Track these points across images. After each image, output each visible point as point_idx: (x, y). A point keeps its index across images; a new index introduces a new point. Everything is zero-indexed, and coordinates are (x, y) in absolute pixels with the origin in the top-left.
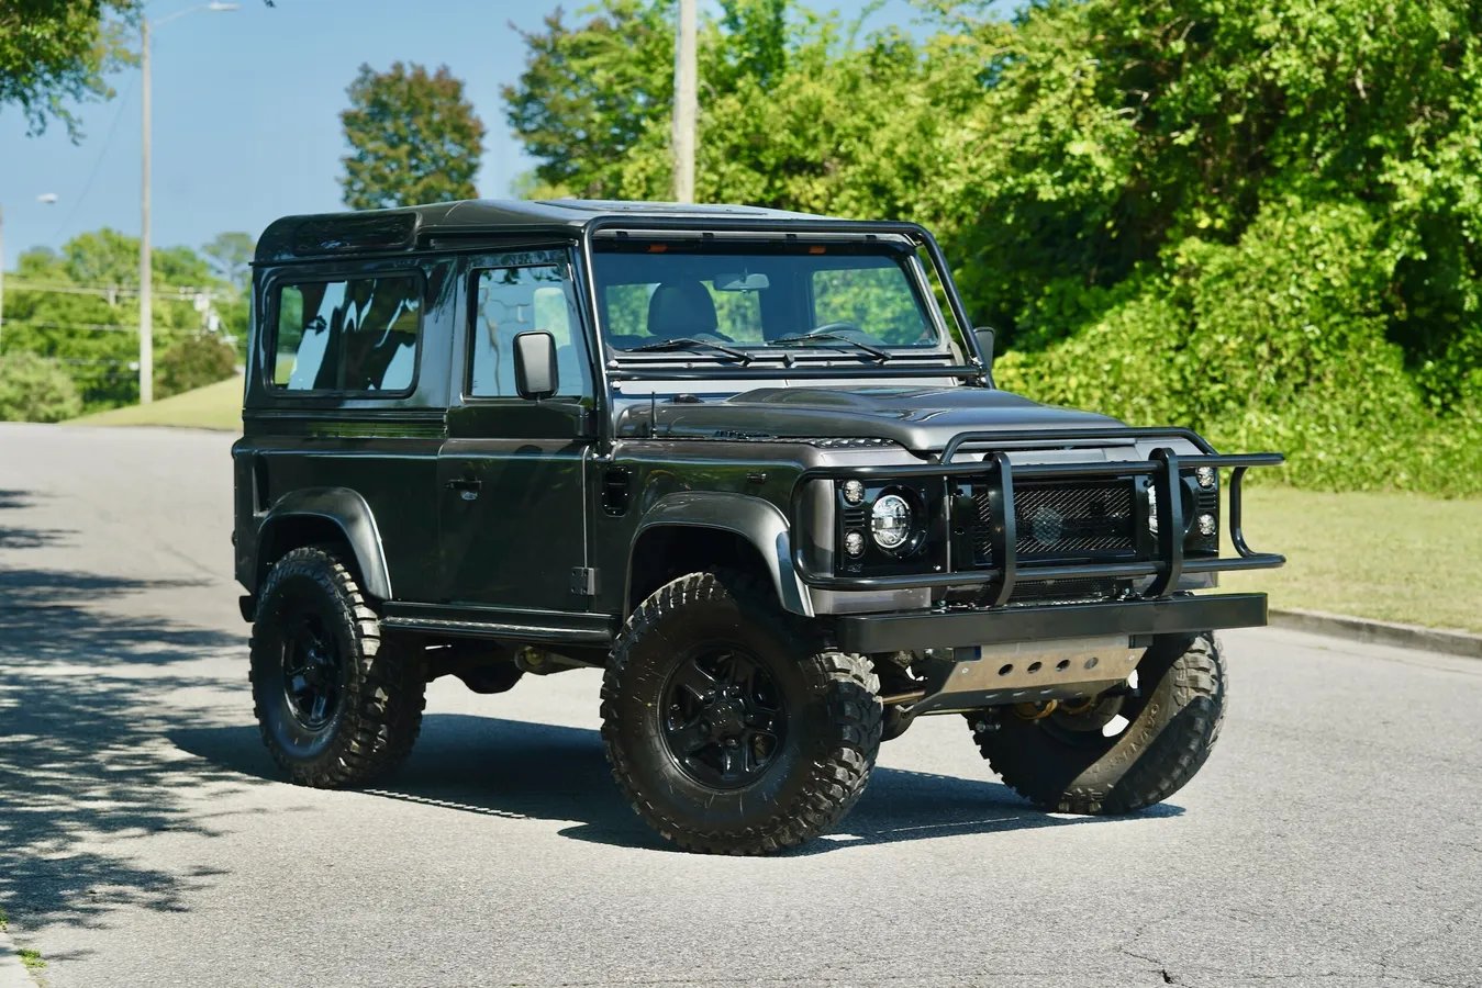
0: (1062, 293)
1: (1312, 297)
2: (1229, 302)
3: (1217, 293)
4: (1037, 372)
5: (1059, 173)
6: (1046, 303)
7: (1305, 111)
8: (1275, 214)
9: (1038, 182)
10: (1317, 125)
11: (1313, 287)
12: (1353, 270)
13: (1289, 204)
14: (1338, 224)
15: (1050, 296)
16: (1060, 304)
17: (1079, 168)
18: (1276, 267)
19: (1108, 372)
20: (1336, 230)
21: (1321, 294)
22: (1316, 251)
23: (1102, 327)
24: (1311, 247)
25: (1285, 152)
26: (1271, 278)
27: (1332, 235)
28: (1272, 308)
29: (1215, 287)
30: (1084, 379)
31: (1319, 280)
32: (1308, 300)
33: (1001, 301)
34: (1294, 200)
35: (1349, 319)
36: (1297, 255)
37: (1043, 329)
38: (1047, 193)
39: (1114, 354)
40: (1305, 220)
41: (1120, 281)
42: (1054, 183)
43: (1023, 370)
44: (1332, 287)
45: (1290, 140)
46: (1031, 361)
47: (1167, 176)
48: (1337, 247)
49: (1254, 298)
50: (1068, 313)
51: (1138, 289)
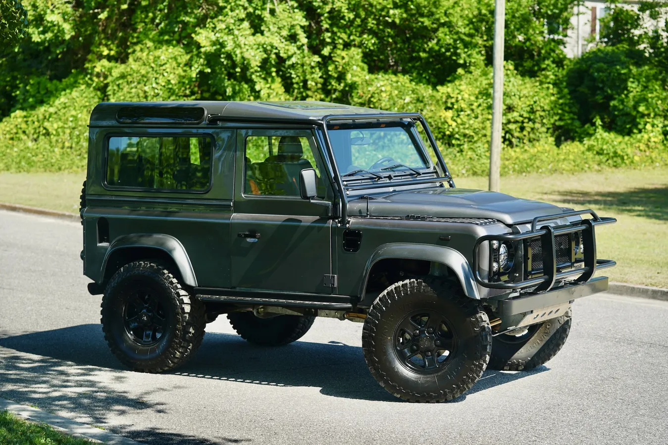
0: (39, 83)
1: (163, 88)
2: (126, 90)
3: (118, 85)
4: (32, 120)
5: (41, 29)
6: (31, 88)
7: (149, 3)
8: (141, 50)
9: (31, 32)
10: (156, 9)
11: (163, 84)
12: (180, 76)
13: (148, 46)
14: (173, 56)
15: (33, 85)
16: (38, 89)
17: (50, 27)
18: (146, 75)
19: (71, 121)
20: (171, 58)
21: (166, 87)
22: (164, 67)
23: (63, 99)
24: (161, 66)
25: (141, 22)
26: (144, 79)
27: (170, 60)
28: (145, 92)
29: (117, 83)
30: (61, 124)
31: (166, 80)
32: (161, 89)
33: (6, 86)
34: (150, 44)
35: (178, 98)
36: (155, 69)
37: (31, 100)
38: (36, 38)
39: (74, 113)
40: (158, 53)
41: (65, 78)
42: (39, 33)
43: (25, 119)
44: (171, 84)
45: (143, 16)
46: (28, 115)
47: (86, 31)
48: (173, 67)
49: (136, 88)
50: (43, 92)
51: (76, 82)
